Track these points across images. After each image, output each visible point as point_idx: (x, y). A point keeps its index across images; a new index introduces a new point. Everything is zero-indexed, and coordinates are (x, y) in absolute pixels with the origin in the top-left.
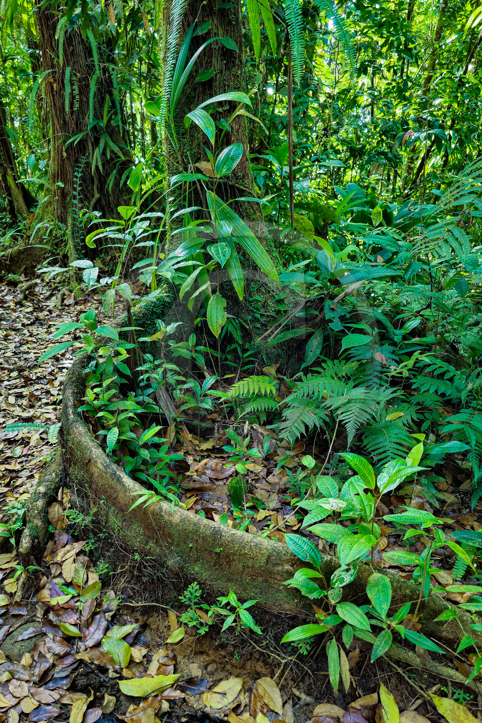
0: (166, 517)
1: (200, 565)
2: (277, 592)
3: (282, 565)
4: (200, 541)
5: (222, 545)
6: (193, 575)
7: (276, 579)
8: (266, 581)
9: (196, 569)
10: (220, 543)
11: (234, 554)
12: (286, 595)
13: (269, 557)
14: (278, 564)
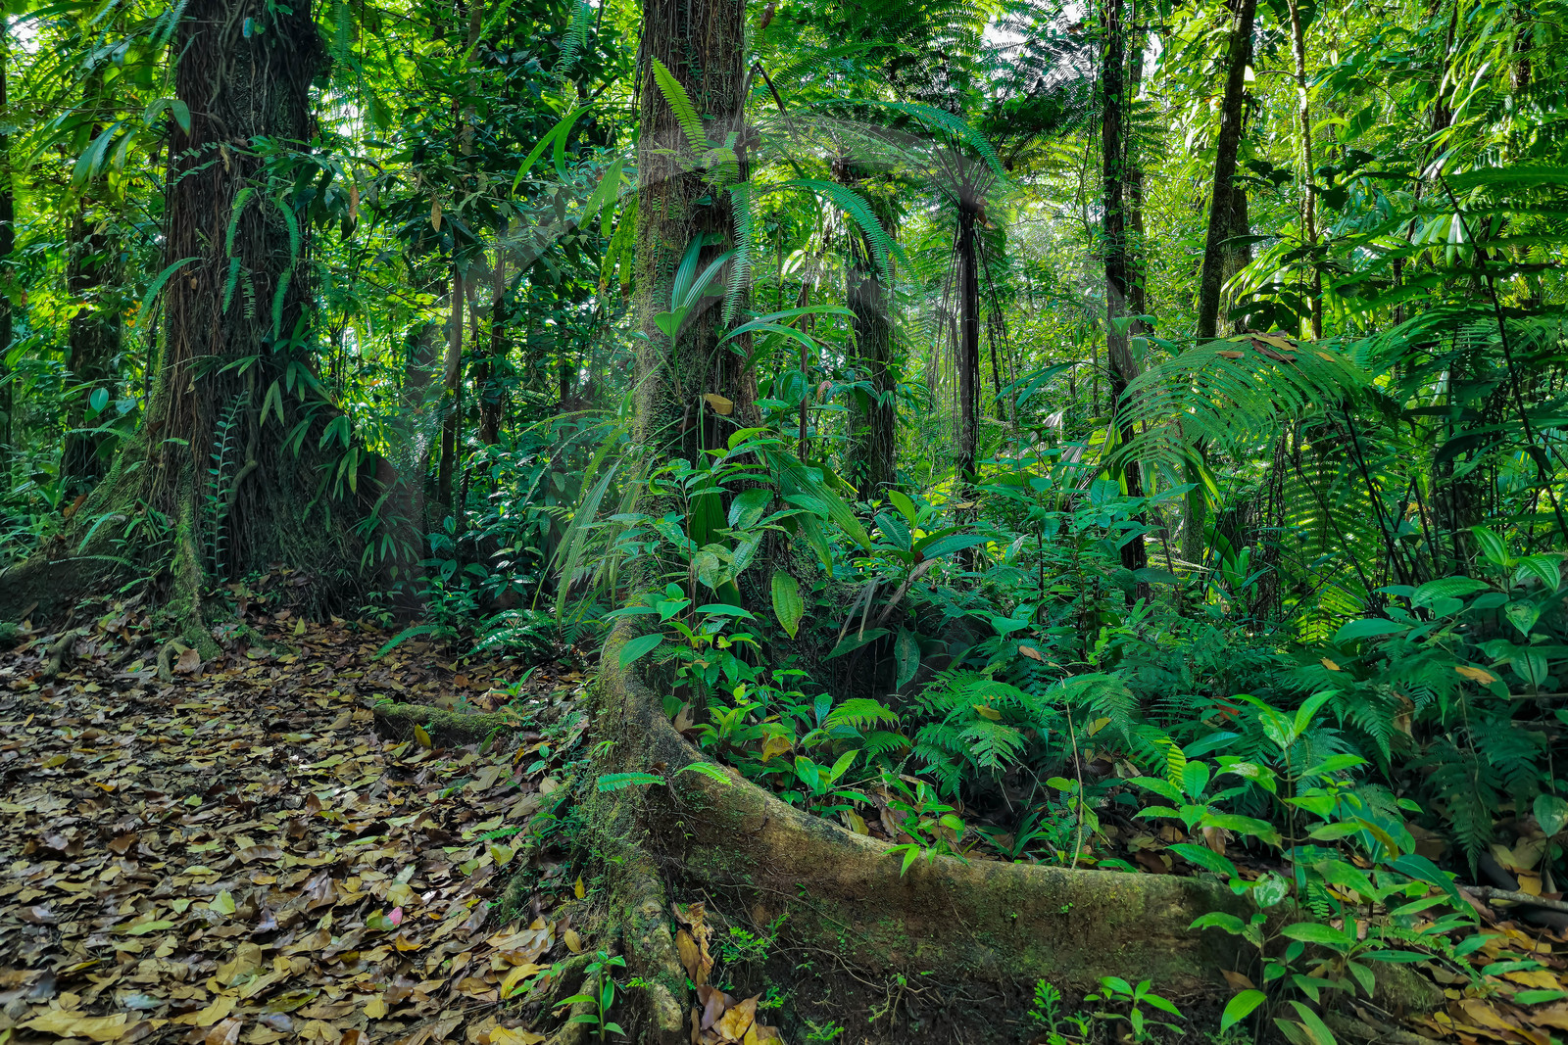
0: (958, 879)
1: (1031, 952)
2: (1168, 961)
3: (1167, 907)
4: (1030, 902)
5: (1070, 898)
6: (1021, 975)
7: (1161, 935)
8: (1148, 944)
9: (1027, 961)
10: (1066, 895)
11: (1094, 908)
12: (1182, 961)
13: (1147, 897)
14: (1161, 907)
